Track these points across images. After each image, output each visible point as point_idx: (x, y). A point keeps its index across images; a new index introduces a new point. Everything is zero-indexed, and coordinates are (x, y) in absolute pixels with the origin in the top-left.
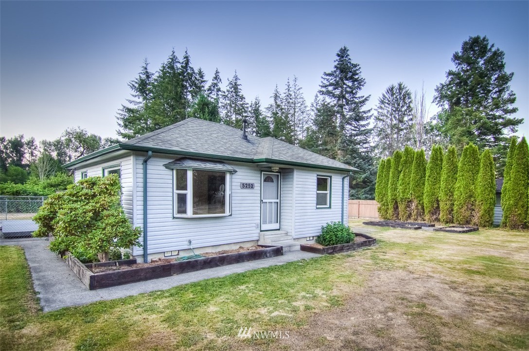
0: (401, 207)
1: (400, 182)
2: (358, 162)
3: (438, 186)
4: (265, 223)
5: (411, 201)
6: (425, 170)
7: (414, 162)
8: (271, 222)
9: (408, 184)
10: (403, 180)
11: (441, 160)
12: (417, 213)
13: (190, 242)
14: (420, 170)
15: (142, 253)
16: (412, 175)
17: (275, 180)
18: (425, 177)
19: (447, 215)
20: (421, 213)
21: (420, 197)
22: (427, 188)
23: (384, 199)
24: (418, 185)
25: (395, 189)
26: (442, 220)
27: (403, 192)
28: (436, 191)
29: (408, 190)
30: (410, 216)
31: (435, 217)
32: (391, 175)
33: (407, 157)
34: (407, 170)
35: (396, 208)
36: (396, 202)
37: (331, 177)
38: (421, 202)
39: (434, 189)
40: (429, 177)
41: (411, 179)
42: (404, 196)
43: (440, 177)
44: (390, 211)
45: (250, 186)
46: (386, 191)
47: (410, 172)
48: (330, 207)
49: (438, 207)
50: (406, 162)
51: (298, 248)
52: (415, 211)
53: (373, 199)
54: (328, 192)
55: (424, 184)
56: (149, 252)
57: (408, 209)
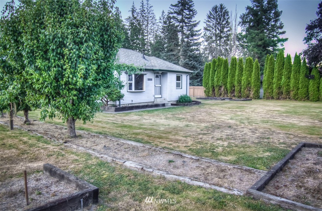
0: (216, 90)
1: (216, 76)
2: (193, 63)
3: (234, 78)
4: (156, 95)
5: (221, 87)
6: (228, 70)
7: (223, 65)
8: (158, 94)
9: (220, 77)
10: (217, 75)
11: (236, 65)
12: (224, 93)
13: (132, 101)
14: (225, 70)
15: (118, 104)
16: (222, 72)
17: (159, 77)
18: (228, 74)
19: (238, 93)
20: (226, 93)
21: (225, 84)
22: (229, 80)
23: (208, 85)
24: (225, 78)
25: (213, 80)
26: (236, 96)
27: (217, 82)
28: (233, 81)
29: (219, 80)
30: (220, 95)
31: (233, 95)
32: (211, 72)
33: (219, 63)
34: (219, 70)
35: (214, 90)
36: (214, 87)
37: (182, 75)
38: (226, 87)
39: (232, 80)
40: (230, 73)
41: (221, 75)
42: (217, 84)
43: (235, 74)
44: (211, 92)
45: (151, 80)
46: (209, 81)
47: (220, 71)
48: (182, 88)
49: (234, 90)
50: (218, 65)
51: (170, 104)
52: (223, 92)
53: (202, 86)
54: (181, 82)
55: (227, 77)
56: (121, 104)
57: (220, 91)
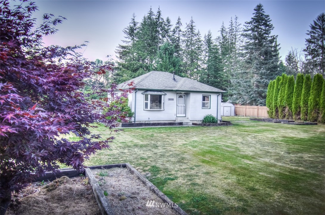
0: (280, 110)
1: (279, 95)
3: (300, 98)
4: (179, 114)
5: (285, 107)
6: (293, 89)
7: (287, 83)
8: (181, 114)
9: (284, 97)
10: (280, 94)
11: (303, 82)
12: (289, 114)
13: (149, 119)
14: (290, 88)
15: (134, 120)
16: (286, 91)
17: (183, 96)
18: (293, 93)
19: (304, 116)
21: (290, 105)
22: (294, 99)
23: (271, 105)
24: (289, 97)
25: (276, 100)
26: (302, 119)
27: (281, 102)
28: (298, 101)
29: (283, 100)
30: (284, 116)
31: (299, 117)
32: (274, 91)
33: (283, 80)
34: (283, 89)
35: (277, 111)
36: (277, 108)
37: (210, 95)
38: (291, 108)
39: (298, 100)
40: (295, 92)
41: (285, 94)
42: (281, 104)
43: (301, 93)
44: (274, 113)
45: (173, 99)
46: (272, 100)
47: (285, 89)
48: (210, 108)
49: (300, 111)
50: (282, 83)
51: (191, 124)
52: (288, 113)
53: (265, 105)
54: (209, 102)
55: (292, 97)
56: (136, 120)
57: (284, 112)
